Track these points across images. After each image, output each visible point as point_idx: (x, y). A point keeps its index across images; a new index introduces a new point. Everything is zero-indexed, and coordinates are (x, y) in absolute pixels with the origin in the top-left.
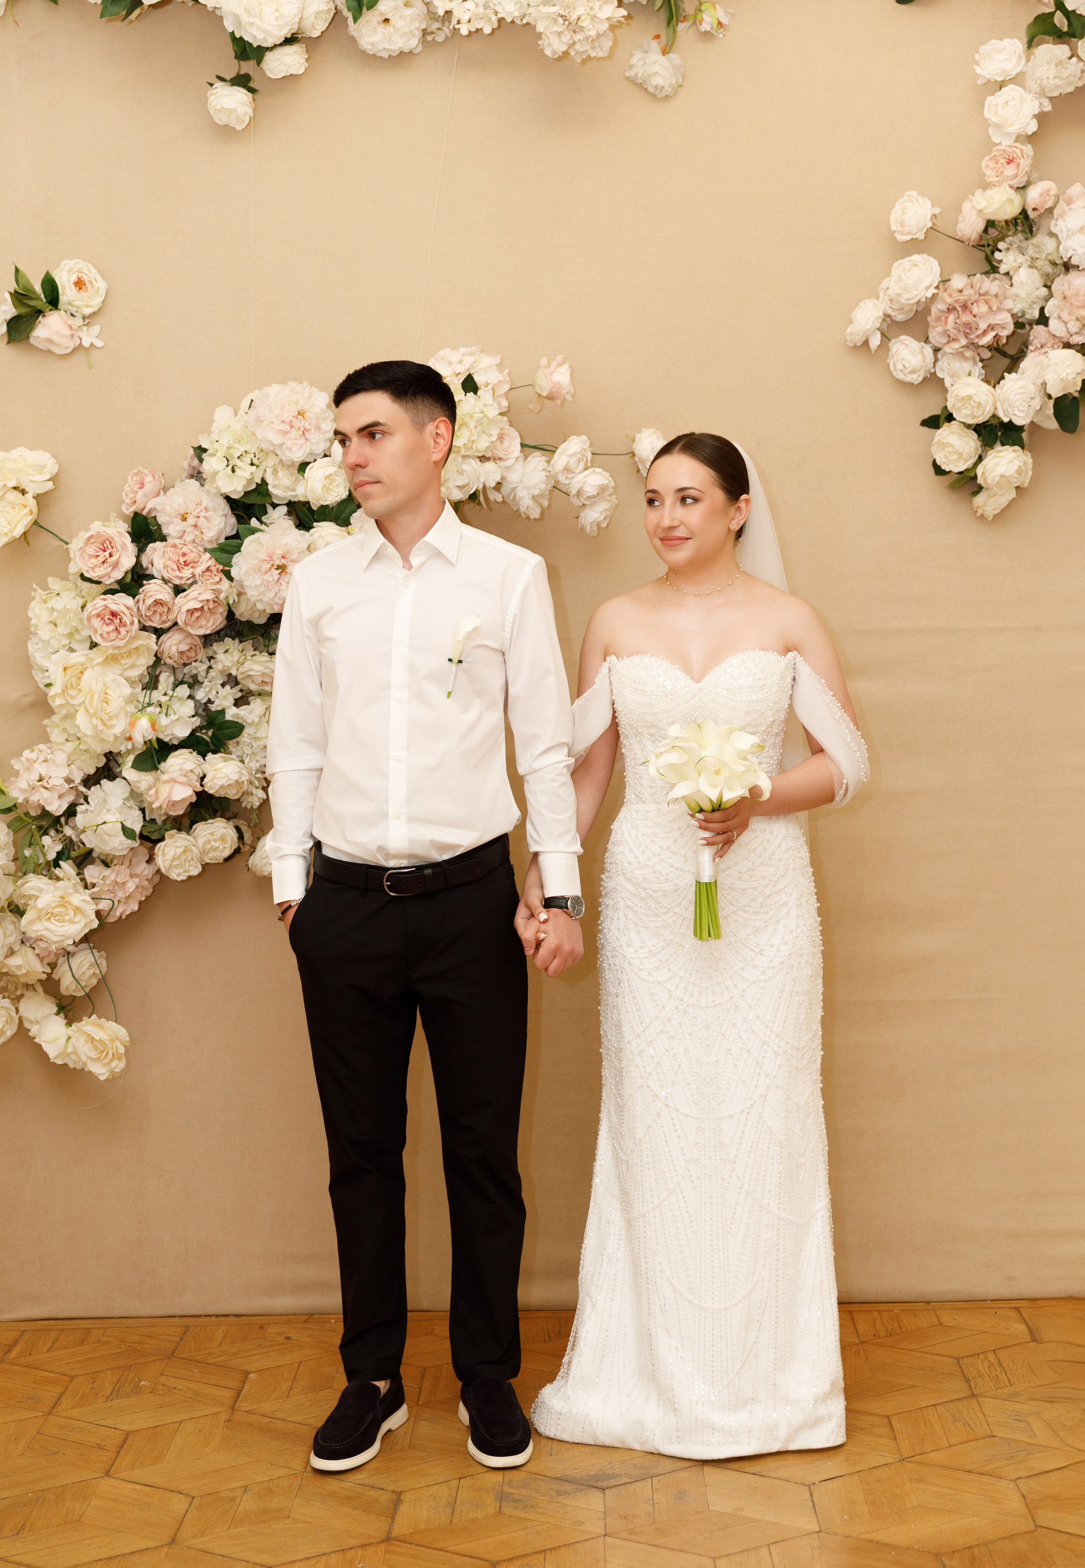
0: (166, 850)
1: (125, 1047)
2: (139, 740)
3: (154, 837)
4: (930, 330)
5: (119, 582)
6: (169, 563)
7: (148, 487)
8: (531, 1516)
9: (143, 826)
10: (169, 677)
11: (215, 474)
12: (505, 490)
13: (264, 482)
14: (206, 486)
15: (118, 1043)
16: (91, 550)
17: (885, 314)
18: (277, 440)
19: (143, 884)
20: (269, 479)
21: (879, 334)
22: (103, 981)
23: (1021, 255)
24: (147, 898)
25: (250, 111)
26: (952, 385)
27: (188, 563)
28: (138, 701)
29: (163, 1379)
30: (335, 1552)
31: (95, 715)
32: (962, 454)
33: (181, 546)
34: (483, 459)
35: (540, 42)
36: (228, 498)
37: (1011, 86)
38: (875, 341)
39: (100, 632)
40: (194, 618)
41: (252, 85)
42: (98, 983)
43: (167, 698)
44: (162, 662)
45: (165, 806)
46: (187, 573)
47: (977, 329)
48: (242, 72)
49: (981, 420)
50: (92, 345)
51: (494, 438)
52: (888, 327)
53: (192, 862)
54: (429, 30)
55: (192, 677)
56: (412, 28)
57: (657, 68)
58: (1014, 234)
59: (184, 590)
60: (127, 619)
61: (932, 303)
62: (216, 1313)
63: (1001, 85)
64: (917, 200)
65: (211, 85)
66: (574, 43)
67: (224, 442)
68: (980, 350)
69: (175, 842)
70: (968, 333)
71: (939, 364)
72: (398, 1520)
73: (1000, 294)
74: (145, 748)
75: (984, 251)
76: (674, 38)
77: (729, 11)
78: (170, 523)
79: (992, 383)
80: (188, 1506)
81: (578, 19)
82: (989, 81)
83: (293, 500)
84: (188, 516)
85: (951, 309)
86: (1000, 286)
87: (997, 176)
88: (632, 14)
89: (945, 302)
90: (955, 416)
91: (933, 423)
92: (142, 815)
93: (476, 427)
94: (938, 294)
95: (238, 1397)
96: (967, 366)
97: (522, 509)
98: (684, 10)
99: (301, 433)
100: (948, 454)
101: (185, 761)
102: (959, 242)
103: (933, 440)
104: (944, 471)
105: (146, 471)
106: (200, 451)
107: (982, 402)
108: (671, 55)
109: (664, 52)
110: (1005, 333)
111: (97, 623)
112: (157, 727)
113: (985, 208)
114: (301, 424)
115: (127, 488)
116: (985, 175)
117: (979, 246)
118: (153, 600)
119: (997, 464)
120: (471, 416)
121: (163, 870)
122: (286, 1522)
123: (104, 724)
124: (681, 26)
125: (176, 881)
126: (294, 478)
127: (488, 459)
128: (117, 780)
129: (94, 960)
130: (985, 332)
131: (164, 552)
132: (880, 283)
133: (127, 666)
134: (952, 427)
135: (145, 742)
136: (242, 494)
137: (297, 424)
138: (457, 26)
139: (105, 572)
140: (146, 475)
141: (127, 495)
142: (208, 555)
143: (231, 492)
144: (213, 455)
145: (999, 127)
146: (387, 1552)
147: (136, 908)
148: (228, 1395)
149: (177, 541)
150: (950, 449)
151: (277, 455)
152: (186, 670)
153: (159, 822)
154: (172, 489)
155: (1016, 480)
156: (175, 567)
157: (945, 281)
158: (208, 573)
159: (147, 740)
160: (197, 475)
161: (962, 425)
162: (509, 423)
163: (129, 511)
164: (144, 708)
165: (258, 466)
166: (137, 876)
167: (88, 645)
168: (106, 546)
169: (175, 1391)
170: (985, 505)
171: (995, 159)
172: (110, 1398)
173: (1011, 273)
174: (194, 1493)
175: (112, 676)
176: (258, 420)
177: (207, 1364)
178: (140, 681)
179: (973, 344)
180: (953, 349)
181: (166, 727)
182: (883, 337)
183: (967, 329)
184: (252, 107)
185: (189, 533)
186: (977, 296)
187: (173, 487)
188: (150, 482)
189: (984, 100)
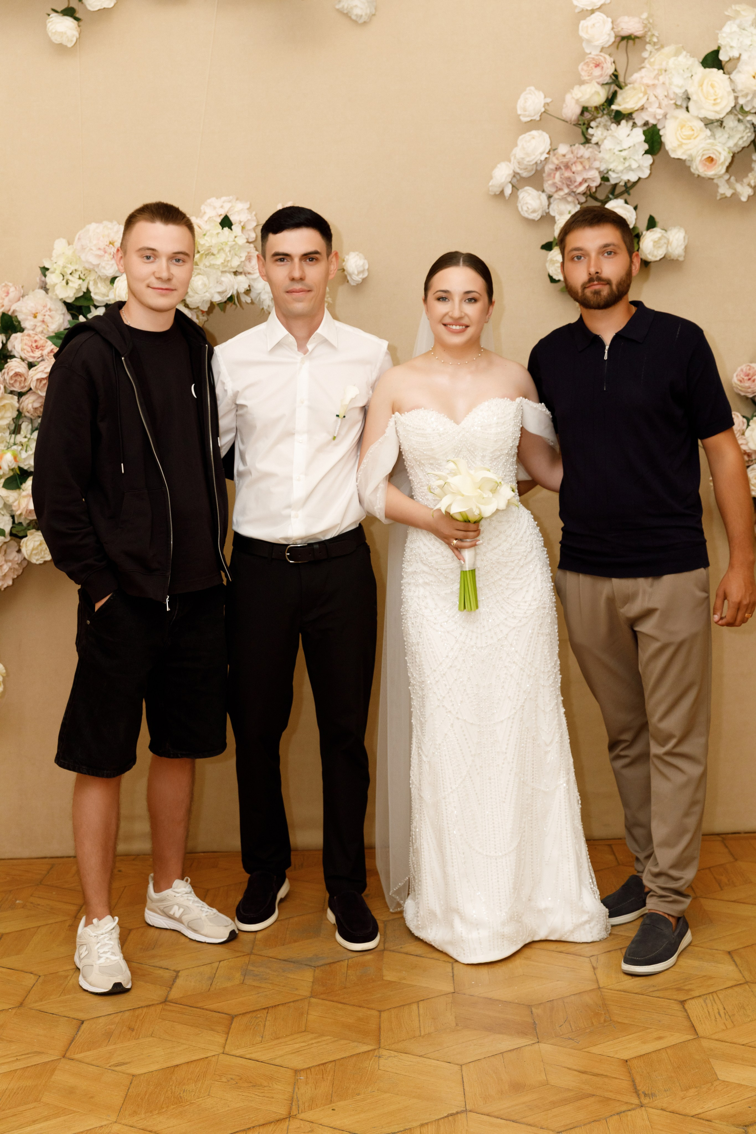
0: (28, 543)
1: (3, 677)
2: (6, 468)
3: (20, 535)
4: (545, 183)
6: (25, 347)
7: (12, 295)
8: (263, 985)
9: (12, 528)
10: (28, 425)
11: (55, 285)
12: (253, 294)
13: (88, 290)
14: (50, 294)
17: (514, 172)
18: (95, 261)
19: (15, 567)
20: (92, 289)
21: (510, 186)
23: (606, 131)
24: (18, 576)
25: (76, 34)
27: (39, 346)
28: (7, 442)
29: (32, 899)
30: (128, 1010)
33: (33, 335)
34: (236, 273)
36: (66, 303)
37: (597, 14)
38: (508, 191)
40: (42, 385)
41: (77, 15)
43: (26, 440)
44: (23, 415)
45: (24, 513)
46: (38, 354)
47: (575, 182)
48: (70, 6)
51: (243, 259)
52: (518, 181)
57: (356, 3)
58: (601, 117)
59: (35, 366)
61: (546, 164)
63: (593, 11)
64: (535, 93)
65: (49, 15)
67: (61, 262)
68: (579, 197)
69: (34, 537)
70: (569, 185)
71: (552, 206)
72: (174, 989)
73: (592, 157)
74: (11, 474)
75: (580, 128)
78: (26, 319)
80: (35, 981)
82: (583, 10)
83: (109, 303)
84: (38, 315)
85: (558, 169)
86: (591, 152)
87: (589, 76)
89: (553, 163)
91: (548, 246)
92: (12, 520)
93: (230, 251)
94: (549, 157)
95: (80, 910)
96: (570, 207)
97: (265, 308)
99: (112, 256)
102: (564, 123)
103: (547, 258)
104: (554, 279)
105: (10, 284)
106: (45, 270)
110: (594, 185)
112: (18, 459)
113: (580, 98)
116: (580, 75)
117: (577, 124)
118: (14, 372)
120: (226, 244)
121: (26, 557)
125: (35, 564)
126: (107, 287)
127: (241, 273)
130: (581, 184)
131: (22, 339)
132: (511, 151)
135: (10, 469)
136: (74, 299)
137: (109, 250)
140: (10, 287)
142: (49, 343)
143: (66, 298)
144: (53, 272)
145: (589, 41)
146: (163, 1010)
147: (10, 583)
148: (74, 908)
149: (31, 332)
151: (96, 272)
153: (25, 524)
154: (26, 297)
156: (29, 349)
157: (553, 150)
159: (13, 467)
160: (44, 286)
162: (255, 249)
164: (10, 446)
165: (84, 280)
166: (10, 561)
169: (39, 907)
171: (587, 64)
173: (600, 143)
174: (40, 973)
176: (83, 248)
177: (63, 889)
178: (9, 428)
179: (574, 192)
180: (559, 196)
181: (25, 459)
182: (514, 188)
183: (569, 182)
184: (77, 31)
185: (39, 326)
186: (575, 159)
187: (27, 295)
188: (13, 292)
189: (579, 23)
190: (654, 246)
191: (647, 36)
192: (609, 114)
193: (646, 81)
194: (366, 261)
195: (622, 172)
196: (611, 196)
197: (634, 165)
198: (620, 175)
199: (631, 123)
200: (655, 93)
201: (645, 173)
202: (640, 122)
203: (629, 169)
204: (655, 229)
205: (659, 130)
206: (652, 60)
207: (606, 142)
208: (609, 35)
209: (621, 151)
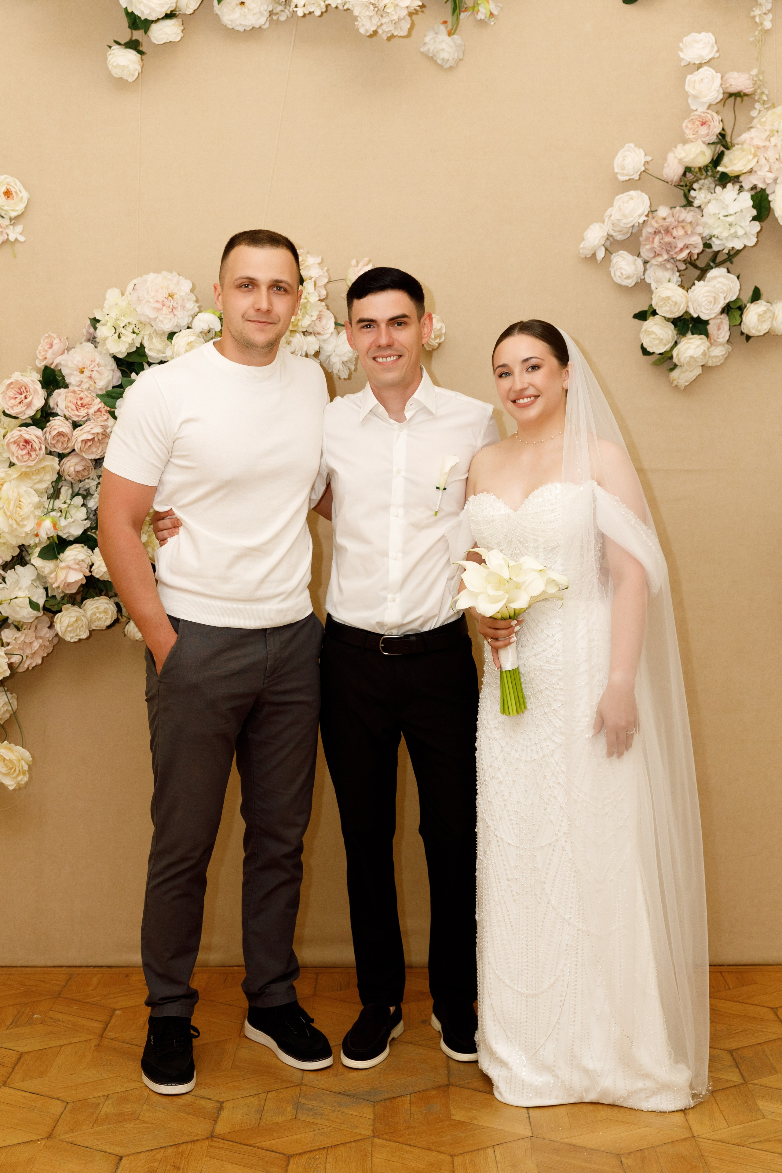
0: (63, 619)
1: (28, 765)
2: (44, 536)
3: (54, 609)
4: (641, 247)
5: (32, 418)
6: (70, 405)
7: (56, 347)
8: (318, 1121)
9: (46, 601)
10: (68, 490)
11: (106, 339)
12: (322, 357)
13: (142, 346)
14: (99, 348)
15: (23, 762)
16: (11, 393)
17: (608, 234)
18: (152, 315)
19: (45, 644)
20: (146, 344)
21: (603, 249)
22: (14, 715)
23: (710, 193)
24: (48, 655)
25: (139, 68)
26: (656, 288)
27: (84, 404)
28: (44, 507)
29: (51, 1014)
30: (171, 1146)
31: (11, 517)
32: (662, 339)
33: (79, 392)
34: (305, 333)
35: (356, 23)
36: (115, 358)
37: (705, 68)
38: (601, 254)
39: (16, 455)
40: (87, 446)
41: (141, 49)
42: (10, 717)
43: (66, 506)
44: (63, 478)
45: (62, 586)
46: (83, 412)
47: (675, 247)
48: (134, 38)
49: (677, 315)
50: (16, 240)
51: (315, 318)
52: (611, 243)
53: (82, 629)
54: (274, 11)
55: (85, 490)
56: (262, 9)
57: (444, 46)
58: (704, 179)
59: (80, 425)
60: (36, 446)
61: (643, 227)
62: (94, 964)
63: (699, 66)
64: (634, 151)
65: (110, 47)
66: (382, 24)
67: (113, 315)
68: (678, 264)
69: (70, 613)
70: (669, 251)
71: (647, 273)
72: (219, 1123)
73: (693, 222)
74: (48, 542)
75: (683, 190)
76: (458, 24)
77: (499, 5)
78: (72, 374)
79: (686, 288)
80: (63, 1109)
81: (384, 7)
82: (690, 63)
84: (85, 370)
85: (657, 232)
86: (694, 216)
87: (693, 134)
88: (425, 4)
89: (652, 226)
90: (657, 311)
91: (641, 316)
92: (45, 593)
94: (648, 220)
95: (106, 1028)
96: (668, 275)
97: (335, 372)
98: (465, 3)
99: (170, 310)
100: (652, 340)
101: (77, 553)
102: (664, 183)
103: (641, 329)
104: (649, 352)
105: (55, 335)
106: (95, 322)
107: (678, 302)
108: (455, 37)
109: (450, 34)
110: (696, 251)
111: (14, 448)
112: (57, 527)
113: (684, 157)
114: (171, 303)
115: (40, 348)
116: (685, 133)
117: (678, 186)
118: (56, 432)
119: (688, 348)
121: (60, 634)
122: (137, 1122)
123: (18, 524)
124: (463, 15)
125: (70, 642)
126: (165, 343)
127: (311, 333)
128: (28, 565)
129: (7, 700)
130: (682, 250)
131: (66, 396)
132: (606, 211)
133: (36, 481)
134: (656, 319)
135: (48, 538)
136: (126, 354)
137: (168, 303)
138: (295, 9)
139: (20, 410)
140: (54, 338)
141: (40, 353)
142: (98, 400)
143: (117, 353)
144: (105, 325)
145: (695, 97)
146: (210, 1146)
147: (40, 662)
148: (99, 1026)
149: (76, 389)
150: (653, 336)
151: (152, 326)
152: (81, 485)
153: (59, 598)
154: (73, 350)
155: (701, 360)
156: (74, 408)
157: (652, 212)
158: (99, 413)
159: (49, 536)
160: (93, 340)
161: (663, 318)
162: (326, 307)
163: (41, 365)
164: (48, 513)
165: (138, 334)
166: (41, 638)
167: (8, 464)
168: (22, 390)
169: (60, 1023)
170: (678, 378)
171: (692, 121)
172: (10, 1027)
173: (702, 207)
174: (68, 1099)
175: (24, 488)
176: (139, 300)
177: (85, 1002)
178: (46, 492)
179: (673, 258)
180: (657, 262)
181: (64, 527)
182: (607, 251)
183: (669, 247)
184: (140, 65)
185: (86, 382)
186: (677, 222)
187: (74, 348)
188: (57, 343)
189: (686, 77)
190: (759, 320)
191: (756, 94)
192: (713, 176)
193: (756, 142)
194: (443, 325)
195: (726, 238)
196: (712, 264)
197: (741, 232)
198: (724, 241)
199: (737, 187)
200: (765, 156)
201: (751, 241)
202: (747, 185)
203: (735, 236)
204: (759, 301)
205: (768, 195)
206: (763, 120)
207: (709, 204)
208: (718, 91)
209: (725, 216)
